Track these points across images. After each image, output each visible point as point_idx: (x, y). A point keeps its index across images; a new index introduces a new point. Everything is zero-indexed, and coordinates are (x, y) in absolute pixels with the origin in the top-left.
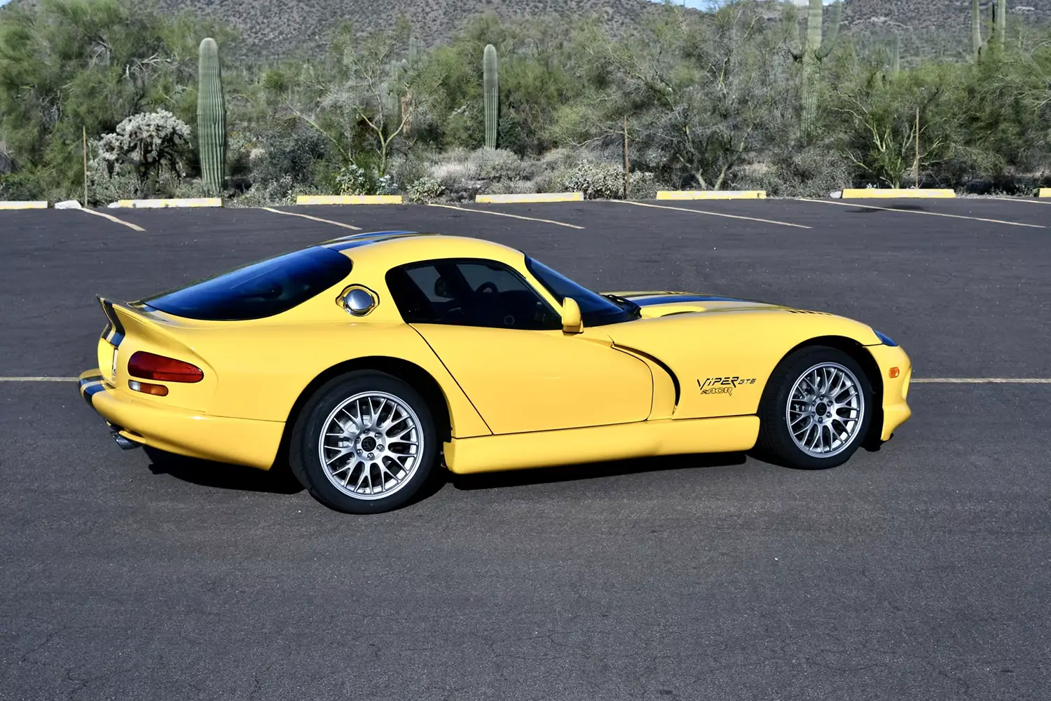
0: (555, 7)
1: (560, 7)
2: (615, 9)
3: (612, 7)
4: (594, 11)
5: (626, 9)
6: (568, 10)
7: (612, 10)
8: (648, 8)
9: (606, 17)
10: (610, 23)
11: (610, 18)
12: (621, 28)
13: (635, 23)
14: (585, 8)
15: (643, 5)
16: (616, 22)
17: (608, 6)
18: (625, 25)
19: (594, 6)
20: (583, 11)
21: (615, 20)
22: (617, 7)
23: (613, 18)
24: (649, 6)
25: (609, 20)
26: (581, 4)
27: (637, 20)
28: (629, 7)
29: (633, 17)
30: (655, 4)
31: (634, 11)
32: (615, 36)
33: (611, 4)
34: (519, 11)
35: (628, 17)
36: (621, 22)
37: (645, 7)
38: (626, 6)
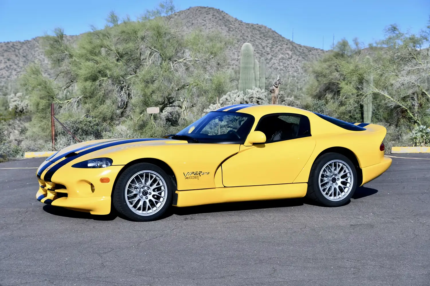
0: (257, 50)
1: (260, 50)
2: (293, 52)
3: (291, 51)
4: (281, 53)
5: (299, 52)
6: (265, 52)
7: (291, 53)
8: (312, 51)
9: (288, 57)
10: (290, 60)
11: (290, 57)
12: (297, 63)
13: (305, 60)
14: (275, 51)
15: (310, 50)
16: (294, 59)
17: (289, 50)
18: (299, 61)
19: (280, 50)
20: (274, 53)
21: (293, 58)
22: (294, 51)
23: (292, 57)
24: (313, 50)
25: (289, 58)
26: (273, 49)
27: (306, 58)
28: (301, 51)
29: (303, 57)
30: (317, 49)
31: (304, 53)
32: (293, 67)
33: (290, 49)
34: (236, 53)
35: (301, 56)
36: (296, 59)
37: (311, 51)
38: (299, 50)
